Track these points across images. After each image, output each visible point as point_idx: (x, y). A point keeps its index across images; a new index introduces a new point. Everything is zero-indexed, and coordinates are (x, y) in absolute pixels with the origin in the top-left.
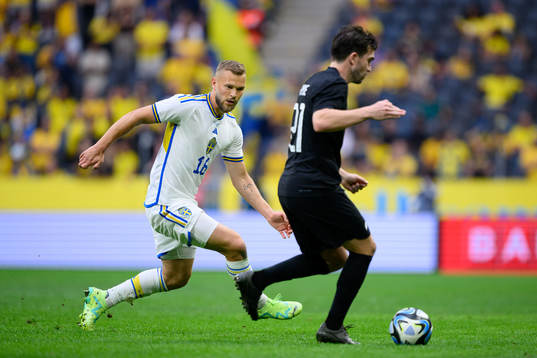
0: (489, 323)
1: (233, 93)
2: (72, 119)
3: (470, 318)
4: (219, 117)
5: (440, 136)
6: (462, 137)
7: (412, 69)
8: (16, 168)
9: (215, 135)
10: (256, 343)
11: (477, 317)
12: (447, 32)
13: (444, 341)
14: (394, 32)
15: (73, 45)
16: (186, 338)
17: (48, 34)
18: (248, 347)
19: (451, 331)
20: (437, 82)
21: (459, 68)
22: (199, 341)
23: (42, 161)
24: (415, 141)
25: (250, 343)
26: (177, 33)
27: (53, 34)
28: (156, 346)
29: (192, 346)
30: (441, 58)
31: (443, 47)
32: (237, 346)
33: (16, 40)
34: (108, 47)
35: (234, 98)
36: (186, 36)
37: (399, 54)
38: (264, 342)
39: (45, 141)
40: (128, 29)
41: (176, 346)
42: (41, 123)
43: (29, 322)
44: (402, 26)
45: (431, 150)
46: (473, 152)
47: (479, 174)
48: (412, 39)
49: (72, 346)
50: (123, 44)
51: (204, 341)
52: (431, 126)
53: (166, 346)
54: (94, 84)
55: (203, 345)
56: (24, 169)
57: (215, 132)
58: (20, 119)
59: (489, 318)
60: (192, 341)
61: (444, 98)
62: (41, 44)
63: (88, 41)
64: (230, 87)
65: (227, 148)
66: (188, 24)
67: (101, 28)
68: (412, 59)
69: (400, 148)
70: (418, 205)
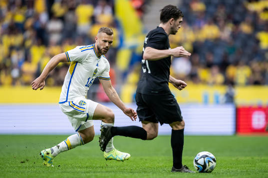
0: (262, 161)
1: (107, 44)
2: (43, 56)
3: (252, 158)
4: (99, 57)
5: (236, 64)
6: (248, 64)
7: (221, 29)
8: (14, 82)
9: (97, 67)
10: (140, 172)
11: (256, 158)
12: (239, 9)
13: (239, 171)
14: (212, 9)
15: (44, 17)
16: (104, 170)
17: (30, 12)
18: (136, 174)
19: (242, 165)
20: (235, 35)
21: (246, 28)
22: (111, 172)
23: (27, 78)
24: (223, 66)
25: (138, 172)
26: (98, 11)
27: (33, 12)
28: (88, 174)
29: (107, 174)
30: (236, 23)
31: (237, 17)
32: (131, 174)
33: (14, 16)
34: (62, 19)
35: (107, 47)
36: (103, 13)
37: (214, 21)
38: (145, 172)
39: (29, 68)
40: (72, 9)
41: (98, 174)
42: (27, 58)
43: (22, 162)
44: (216, 6)
45: (232, 71)
46: (253, 72)
47: (257, 83)
48: (221, 13)
49: (44, 175)
50: (70, 16)
51: (113, 171)
52: (231, 59)
53: (94, 174)
54: (55, 38)
55: (113, 174)
56: (18, 83)
57: (97, 65)
58: (16, 57)
59: (263, 158)
60: (107, 172)
61: (238, 44)
62: (27, 17)
63: (51, 15)
64: (105, 41)
65: (102, 73)
66: (104, 6)
67: (58, 9)
68: (221, 23)
69: (215, 70)
70: (225, 100)
